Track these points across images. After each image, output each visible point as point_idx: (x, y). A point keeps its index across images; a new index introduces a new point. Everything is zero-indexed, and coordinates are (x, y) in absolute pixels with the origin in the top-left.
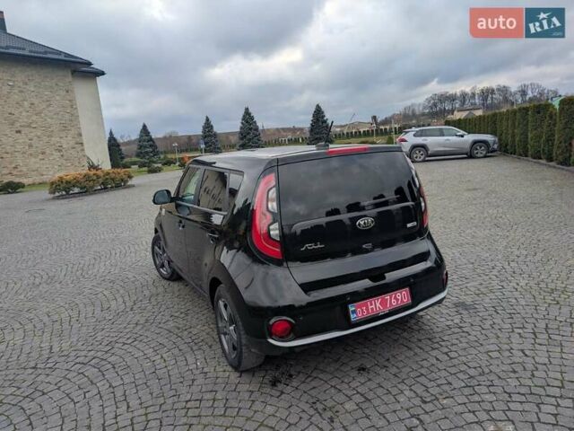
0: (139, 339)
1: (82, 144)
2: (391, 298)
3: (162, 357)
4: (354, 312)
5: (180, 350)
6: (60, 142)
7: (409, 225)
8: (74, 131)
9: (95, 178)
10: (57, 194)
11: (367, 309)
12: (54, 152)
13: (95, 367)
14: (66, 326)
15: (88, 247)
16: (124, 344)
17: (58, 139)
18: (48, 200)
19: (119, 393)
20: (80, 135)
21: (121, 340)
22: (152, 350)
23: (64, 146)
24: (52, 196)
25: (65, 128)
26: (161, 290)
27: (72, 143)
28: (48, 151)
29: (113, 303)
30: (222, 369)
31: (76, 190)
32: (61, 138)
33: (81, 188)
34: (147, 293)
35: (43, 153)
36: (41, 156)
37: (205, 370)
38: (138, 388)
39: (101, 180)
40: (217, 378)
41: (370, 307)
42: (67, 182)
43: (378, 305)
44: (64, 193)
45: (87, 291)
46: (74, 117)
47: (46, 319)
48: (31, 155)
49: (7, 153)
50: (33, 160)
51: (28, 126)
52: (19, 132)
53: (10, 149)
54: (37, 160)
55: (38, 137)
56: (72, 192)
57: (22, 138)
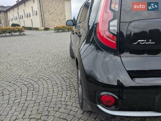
0: (50, 79)
1: (65, 19)
3: (53, 90)
5: (62, 88)
6: (60, 18)
8: (64, 15)
9: (66, 27)
10: (56, 31)
12: (58, 21)
13: (27, 88)
14: (32, 68)
15: (55, 44)
16: (44, 80)
17: (59, 17)
18: (53, 32)
19: (26, 105)
20: (65, 16)
21: (43, 78)
22: (52, 85)
23: (61, 19)
25: (61, 14)
26: (68, 61)
27: (63, 18)
29: (51, 63)
30: (75, 106)
32: (60, 17)
33: (62, 30)
34: (63, 61)
35: (56, 21)
36: (55, 22)
37: (68, 103)
38: (35, 104)
40: (71, 110)
42: (59, 28)
44: (58, 31)
45: (46, 57)
46: (64, 11)
47: (28, 64)
48: (53, 21)
49: (47, 20)
50: (53, 22)
51: (53, 13)
52: (50, 14)
53: (48, 19)
54: (54, 23)
55: (55, 16)
56: (59, 31)
57: (51, 16)
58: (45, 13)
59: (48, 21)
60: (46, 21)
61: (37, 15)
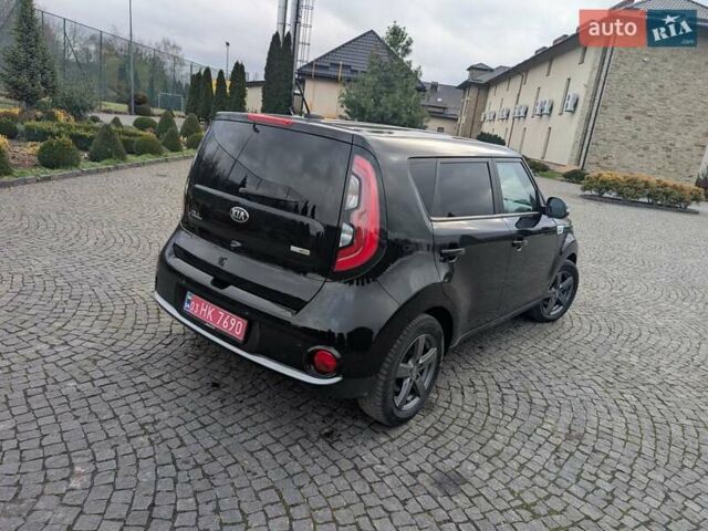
1: (704, 147)
2: (225, 317)
4: (189, 302)
6: (673, 139)
7: (293, 248)
10: (588, 193)
11: (200, 308)
17: (673, 135)
23: (677, 146)
24: (581, 193)
25: (690, 123)
27: (690, 143)
28: (652, 147)
31: (613, 195)
32: (679, 134)
33: (620, 193)
35: (646, 149)
36: (641, 152)
39: (648, 191)
41: (202, 309)
42: (604, 182)
43: (210, 313)
44: (597, 193)
48: (630, 148)
49: (605, 140)
50: (630, 154)
51: (643, 113)
52: (629, 118)
53: (608, 135)
54: (635, 156)
55: (649, 128)
56: (606, 195)
57: (629, 127)
58: (606, 108)
59: (605, 143)
60: (600, 142)
61: (573, 112)
